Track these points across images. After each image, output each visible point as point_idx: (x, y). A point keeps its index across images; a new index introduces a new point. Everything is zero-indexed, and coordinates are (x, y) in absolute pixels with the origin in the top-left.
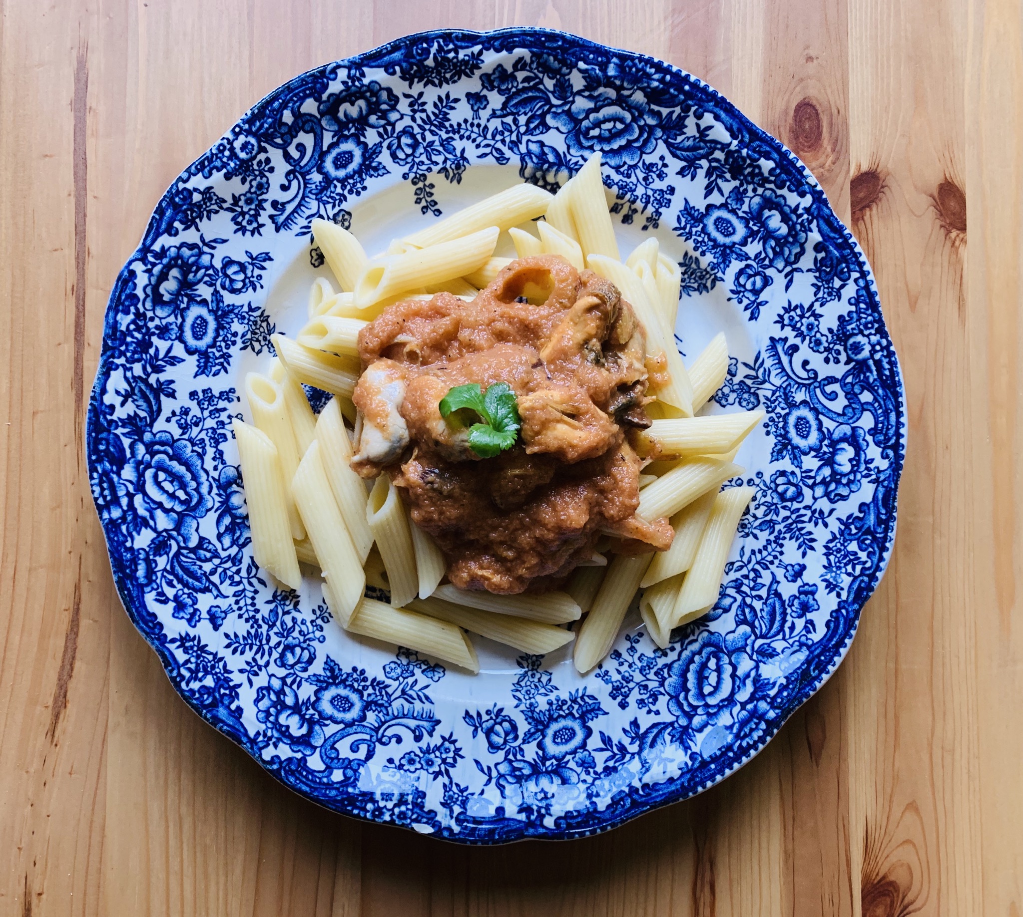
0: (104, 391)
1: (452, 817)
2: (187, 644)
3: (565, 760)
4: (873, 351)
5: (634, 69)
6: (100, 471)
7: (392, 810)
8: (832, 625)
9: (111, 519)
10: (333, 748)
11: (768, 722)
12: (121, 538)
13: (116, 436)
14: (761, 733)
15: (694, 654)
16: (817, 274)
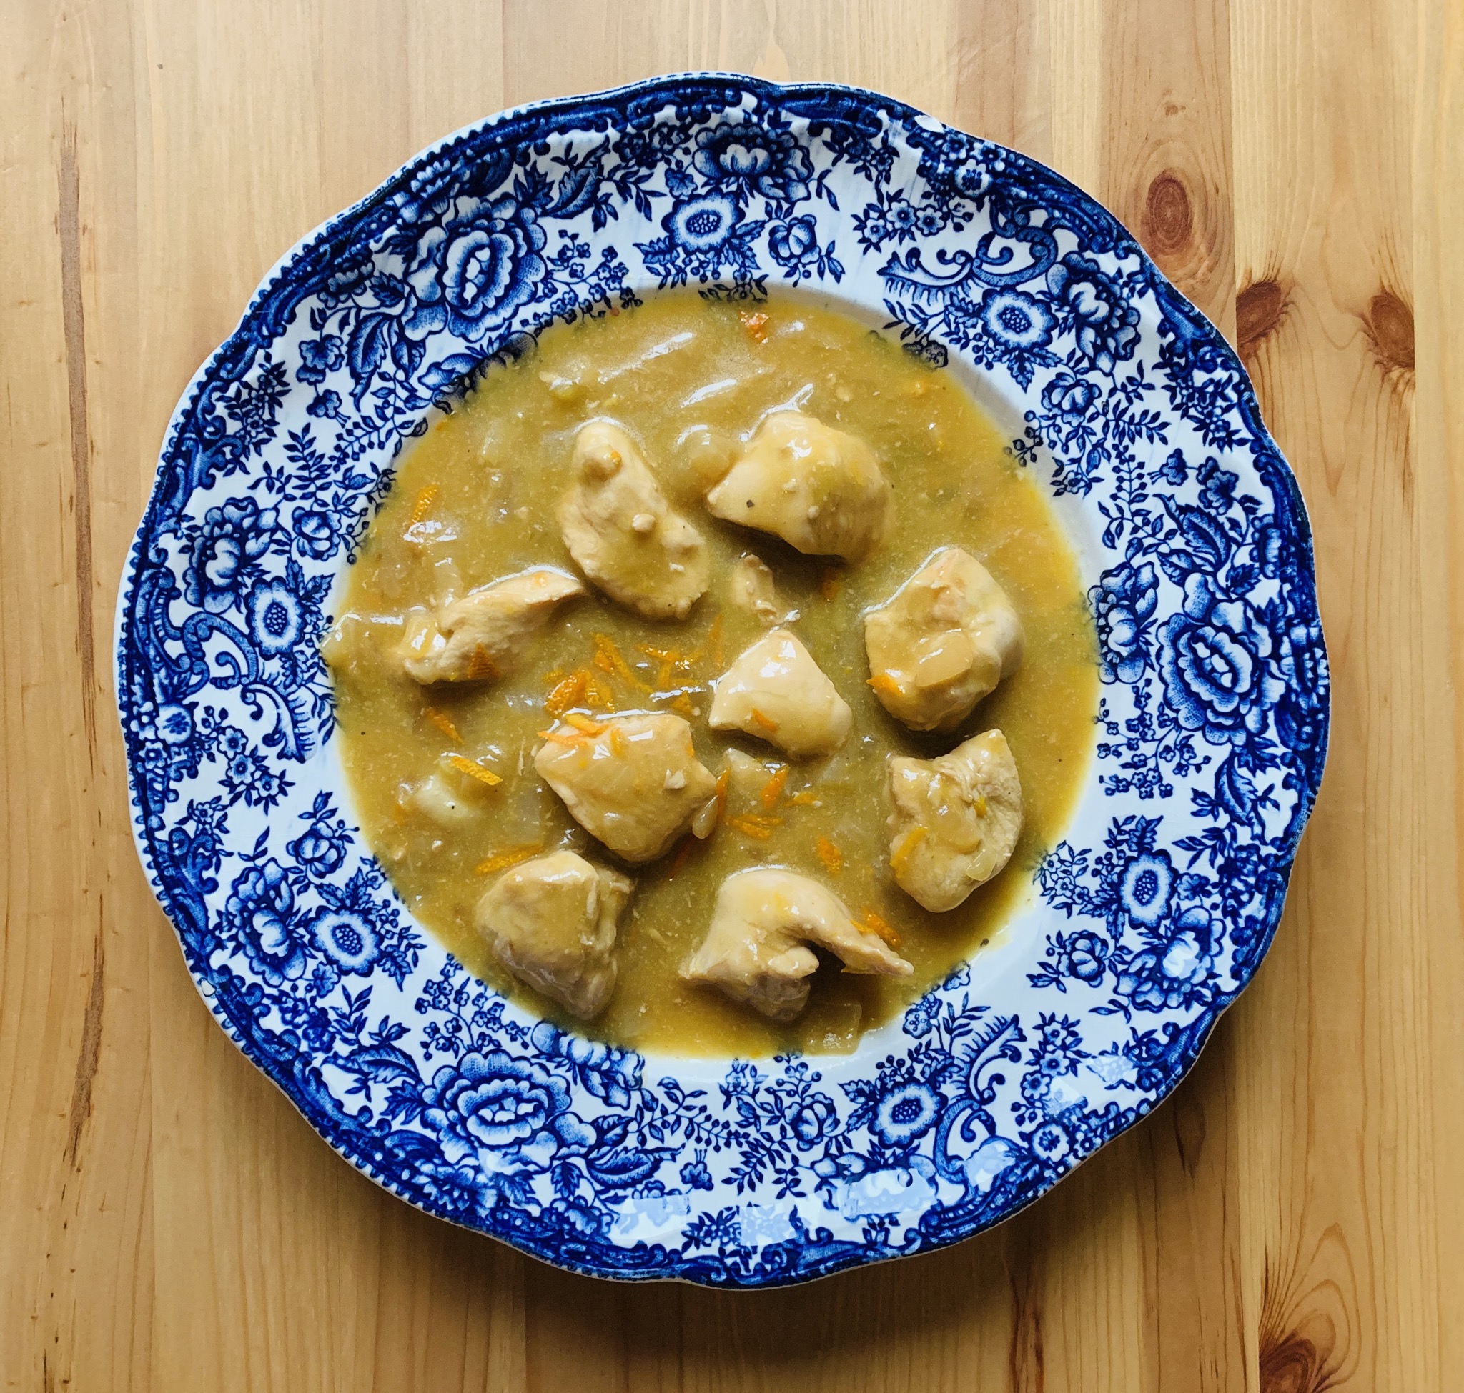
0: (1296, 809)
1: (886, 132)
2: (1223, 434)
3: (707, 188)
4: (153, 715)
5: (456, 1194)
6: (1314, 697)
7: (968, 157)
8: (286, 314)
9: (1308, 626)
10: (1037, 260)
11: (408, 190)
12: (1296, 597)
13: (1285, 743)
14: (421, 175)
15: (494, 310)
16: (218, 846)
